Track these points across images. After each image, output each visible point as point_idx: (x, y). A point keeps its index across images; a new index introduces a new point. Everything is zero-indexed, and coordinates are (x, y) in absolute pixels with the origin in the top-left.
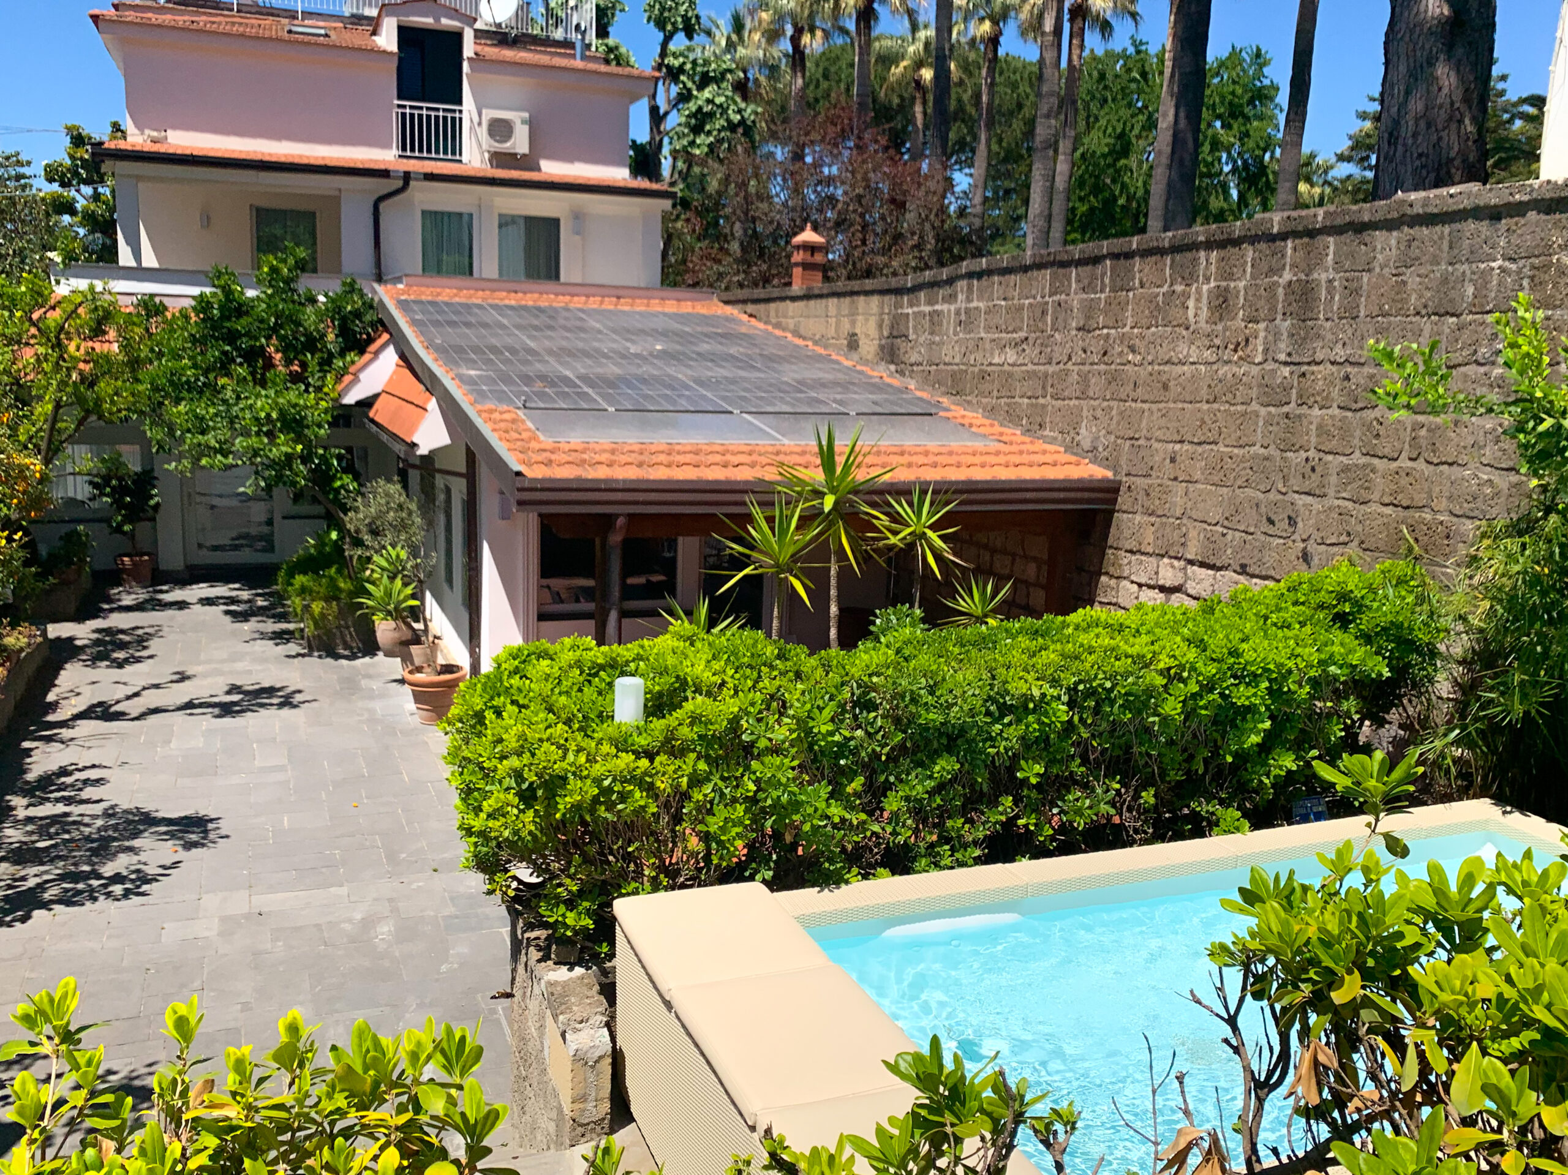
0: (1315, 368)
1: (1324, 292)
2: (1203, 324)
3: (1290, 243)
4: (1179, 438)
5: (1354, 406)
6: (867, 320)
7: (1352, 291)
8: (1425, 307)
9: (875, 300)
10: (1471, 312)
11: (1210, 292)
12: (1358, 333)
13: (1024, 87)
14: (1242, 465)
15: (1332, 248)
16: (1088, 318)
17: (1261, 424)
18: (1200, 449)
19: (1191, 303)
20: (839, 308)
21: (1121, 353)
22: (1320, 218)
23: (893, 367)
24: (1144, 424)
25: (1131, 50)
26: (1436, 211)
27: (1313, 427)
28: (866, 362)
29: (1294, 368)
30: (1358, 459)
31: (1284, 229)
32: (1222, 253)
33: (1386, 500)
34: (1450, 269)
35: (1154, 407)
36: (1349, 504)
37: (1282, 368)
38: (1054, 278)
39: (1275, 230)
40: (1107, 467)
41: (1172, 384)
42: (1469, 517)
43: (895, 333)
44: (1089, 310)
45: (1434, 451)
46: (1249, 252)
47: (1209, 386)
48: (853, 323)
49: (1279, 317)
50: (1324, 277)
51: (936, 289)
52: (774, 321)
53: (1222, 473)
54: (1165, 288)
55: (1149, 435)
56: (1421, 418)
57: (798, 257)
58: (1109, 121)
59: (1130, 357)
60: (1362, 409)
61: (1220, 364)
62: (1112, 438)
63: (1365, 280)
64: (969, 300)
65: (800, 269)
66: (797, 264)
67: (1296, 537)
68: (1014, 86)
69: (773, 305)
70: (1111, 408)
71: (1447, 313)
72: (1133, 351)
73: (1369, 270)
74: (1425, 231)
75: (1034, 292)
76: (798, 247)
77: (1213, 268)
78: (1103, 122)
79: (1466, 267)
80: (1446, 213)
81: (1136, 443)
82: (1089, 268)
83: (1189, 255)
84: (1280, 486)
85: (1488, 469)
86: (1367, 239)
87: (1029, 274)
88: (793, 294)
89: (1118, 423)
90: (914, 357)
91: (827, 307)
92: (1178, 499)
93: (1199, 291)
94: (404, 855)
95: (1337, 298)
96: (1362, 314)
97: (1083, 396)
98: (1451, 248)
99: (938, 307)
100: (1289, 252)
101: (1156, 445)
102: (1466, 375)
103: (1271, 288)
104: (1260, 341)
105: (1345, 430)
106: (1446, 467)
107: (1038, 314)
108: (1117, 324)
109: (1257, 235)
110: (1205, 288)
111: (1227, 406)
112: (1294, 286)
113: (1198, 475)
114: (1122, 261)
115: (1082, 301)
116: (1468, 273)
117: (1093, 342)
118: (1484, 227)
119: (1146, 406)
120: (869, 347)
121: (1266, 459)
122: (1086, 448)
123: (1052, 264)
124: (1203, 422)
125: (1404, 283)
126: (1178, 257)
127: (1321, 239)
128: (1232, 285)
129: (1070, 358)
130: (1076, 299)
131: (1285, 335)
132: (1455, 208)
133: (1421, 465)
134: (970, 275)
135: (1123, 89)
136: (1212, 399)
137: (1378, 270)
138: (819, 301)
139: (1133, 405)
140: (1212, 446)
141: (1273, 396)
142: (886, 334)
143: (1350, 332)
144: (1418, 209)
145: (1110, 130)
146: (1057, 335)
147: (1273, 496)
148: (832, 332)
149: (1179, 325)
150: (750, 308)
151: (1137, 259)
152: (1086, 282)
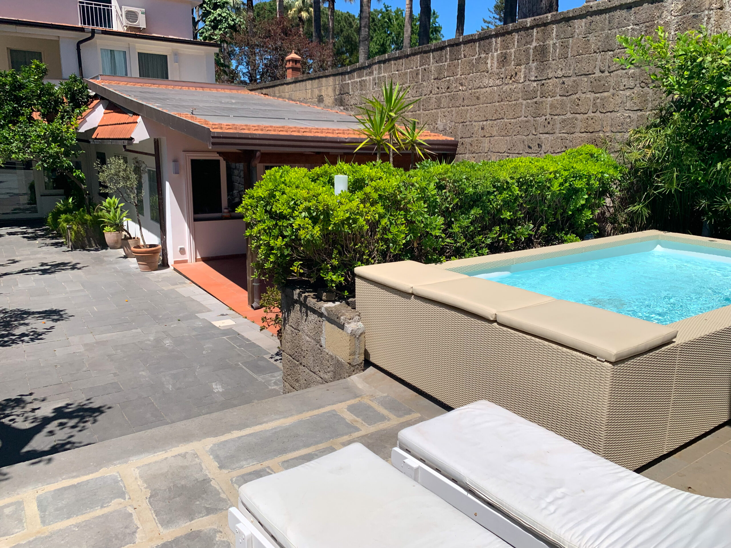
0: (548, 81)
1: (551, 49)
2: (495, 70)
3: (535, 30)
4: (485, 119)
5: (567, 94)
6: (327, 88)
7: (565, 46)
8: (598, 49)
9: (331, 79)
10: (619, 48)
11: (498, 55)
12: (568, 64)
13: (343, 23)
14: (515, 126)
15: (555, 30)
16: (439, 74)
17: (524, 107)
18: (495, 122)
19: (489, 61)
20: (312, 85)
21: (456, 87)
22: (549, 18)
23: (342, 108)
24: (468, 115)
25: (384, 10)
26: (603, 8)
27: (548, 106)
28: (328, 107)
29: (538, 82)
30: (569, 115)
31: (532, 24)
32: (503, 38)
33: (583, 130)
34: (609, 32)
35: (473, 107)
36: (566, 135)
37: (533, 83)
38: (422, 58)
39: (528, 25)
40: (452, 136)
41: (481, 97)
42: (620, 132)
43: (342, 92)
44: (440, 70)
45: (604, 108)
46: (516, 36)
47: (499, 95)
48: (320, 91)
49: (531, 62)
50: (551, 42)
51: (362, 70)
52: (277, 95)
53: (506, 131)
54: (476, 56)
55: (471, 120)
56: (597, 95)
57: (289, 65)
58: (377, 38)
59: (460, 88)
60: (571, 95)
61: (503, 85)
62: (453, 123)
63: (571, 41)
64: (379, 73)
65: (291, 70)
66: (289, 68)
67: (542, 152)
68: (339, 22)
69: (277, 88)
70: (452, 111)
71: (609, 50)
72: (462, 85)
73: (572, 37)
74: (598, 17)
75: (412, 66)
76: (289, 61)
77: (499, 45)
78: (375, 39)
79: (616, 30)
80: (607, 9)
81: (465, 124)
82: (439, 53)
83: (487, 41)
84: (534, 132)
85: (628, 111)
86: (571, 24)
87: (409, 58)
88: (288, 82)
89: (456, 117)
90: (352, 102)
91: (306, 85)
92: (486, 144)
93: (493, 56)
94: (161, 316)
95: (558, 51)
96: (569, 56)
97: (439, 107)
98: (609, 23)
99: (363, 78)
100: (535, 34)
101: (474, 123)
102: (617, 75)
103: (527, 51)
104: (522, 72)
105: (563, 104)
106: (609, 113)
107: (415, 75)
108: (454, 74)
109: (520, 28)
110: (495, 54)
111: (508, 102)
112: (538, 48)
113: (495, 133)
114: (455, 47)
115: (435, 67)
116: (617, 32)
117: (443, 84)
118: (624, 13)
119: (469, 108)
120: (329, 100)
121: (527, 122)
122: (440, 130)
123: (420, 53)
124: (497, 110)
125: (589, 40)
126: (482, 42)
127: (549, 27)
128: (508, 51)
129: (431, 92)
130: (433, 66)
131: (534, 69)
132: (611, 6)
133: (598, 114)
134: (379, 62)
135: (382, 25)
136: (500, 100)
137: (576, 36)
138: (301, 83)
139: (463, 108)
140: (502, 120)
141: (528, 95)
142: (337, 93)
143: (564, 64)
144: (595, 9)
145: (378, 42)
146: (424, 83)
147: (530, 137)
148: (309, 96)
149: (483, 72)
150: (264, 91)
151: (462, 45)
152: (438, 59)
